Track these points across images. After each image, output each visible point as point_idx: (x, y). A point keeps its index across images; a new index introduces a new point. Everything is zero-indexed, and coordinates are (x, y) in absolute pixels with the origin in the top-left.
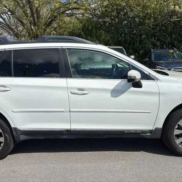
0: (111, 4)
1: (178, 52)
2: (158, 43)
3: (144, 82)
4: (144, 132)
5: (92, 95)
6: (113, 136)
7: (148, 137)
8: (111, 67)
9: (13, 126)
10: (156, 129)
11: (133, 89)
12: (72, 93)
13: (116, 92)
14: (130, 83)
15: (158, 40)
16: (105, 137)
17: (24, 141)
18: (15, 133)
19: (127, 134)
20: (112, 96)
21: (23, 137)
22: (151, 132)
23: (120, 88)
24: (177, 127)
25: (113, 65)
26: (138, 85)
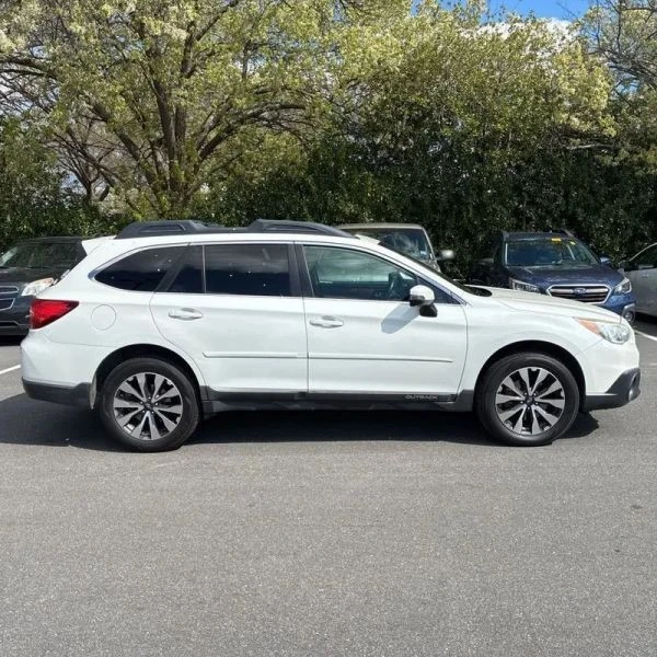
0: (393, 100)
1: (573, 243)
2: (530, 213)
3: (440, 308)
4: (441, 398)
5: (348, 327)
6: (384, 407)
7: (448, 409)
8: (386, 279)
9: (201, 383)
10: (464, 393)
11: (421, 318)
12: (313, 324)
13: (391, 324)
14: (417, 308)
15: (532, 203)
16: (371, 408)
17: (221, 414)
18: (204, 397)
19: (410, 401)
20: (383, 330)
21: (218, 406)
22: (454, 397)
23: (399, 317)
24: (500, 389)
25: (390, 276)
26: (428, 311)
